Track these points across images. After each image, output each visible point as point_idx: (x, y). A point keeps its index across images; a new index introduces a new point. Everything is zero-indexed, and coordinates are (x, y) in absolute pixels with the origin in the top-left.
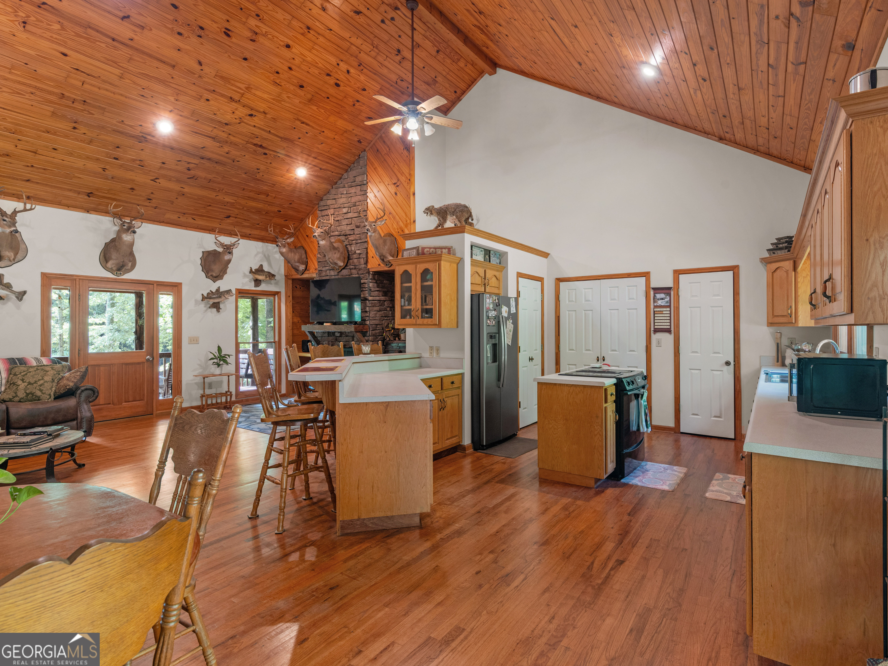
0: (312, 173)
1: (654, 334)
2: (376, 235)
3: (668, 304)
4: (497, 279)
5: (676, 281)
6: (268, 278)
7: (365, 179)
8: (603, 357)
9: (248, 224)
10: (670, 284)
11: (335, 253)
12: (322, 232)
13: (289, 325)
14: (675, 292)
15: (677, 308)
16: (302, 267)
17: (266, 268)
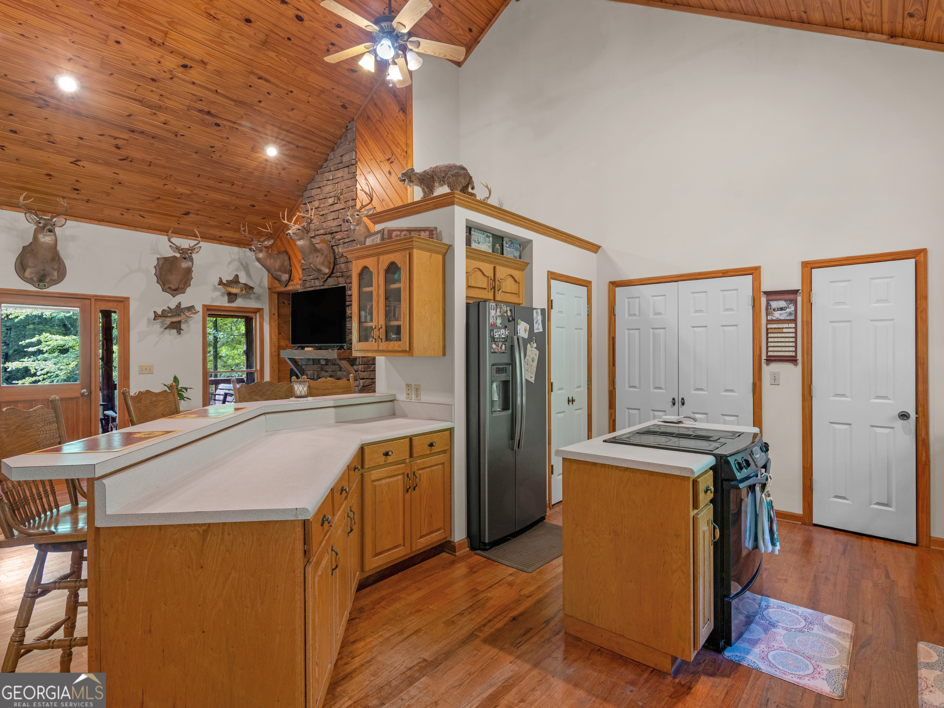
0: (287, 153)
1: (767, 364)
2: (361, 228)
3: (793, 317)
4: (515, 281)
5: (807, 280)
6: (244, 292)
7: (354, 157)
8: (683, 399)
9: (216, 223)
10: (796, 285)
11: (317, 257)
12: (299, 229)
13: (273, 350)
14: (805, 297)
15: (808, 325)
16: (285, 277)
17: (243, 279)
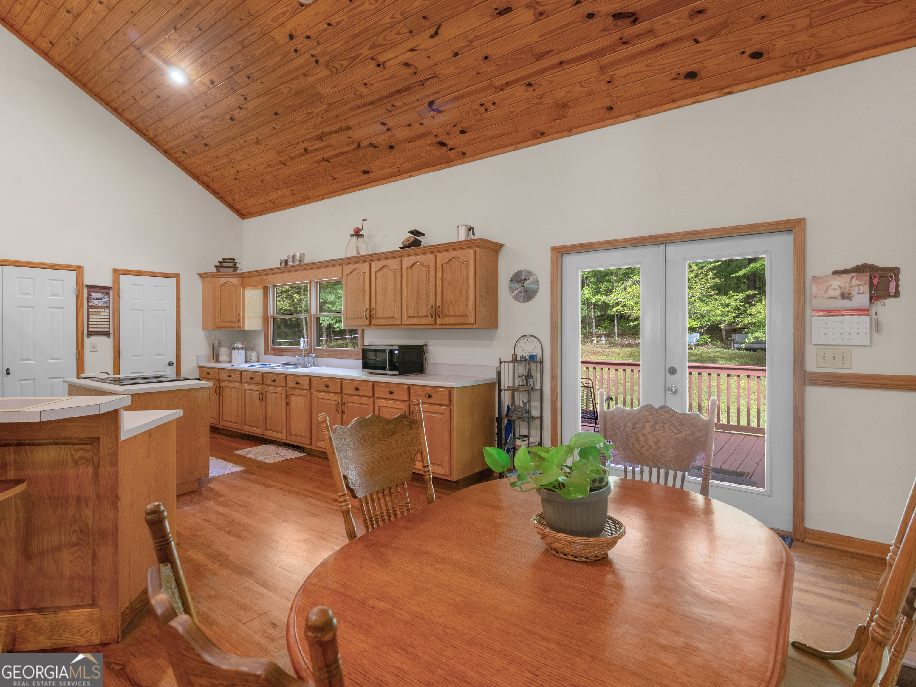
1: (88, 337)
3: (107, 305)
5: (116, 281)
8: (8, 369)
10: (109, 283)
14: (116, 293)
15: (117, 311)
